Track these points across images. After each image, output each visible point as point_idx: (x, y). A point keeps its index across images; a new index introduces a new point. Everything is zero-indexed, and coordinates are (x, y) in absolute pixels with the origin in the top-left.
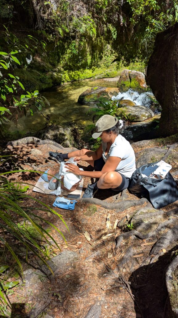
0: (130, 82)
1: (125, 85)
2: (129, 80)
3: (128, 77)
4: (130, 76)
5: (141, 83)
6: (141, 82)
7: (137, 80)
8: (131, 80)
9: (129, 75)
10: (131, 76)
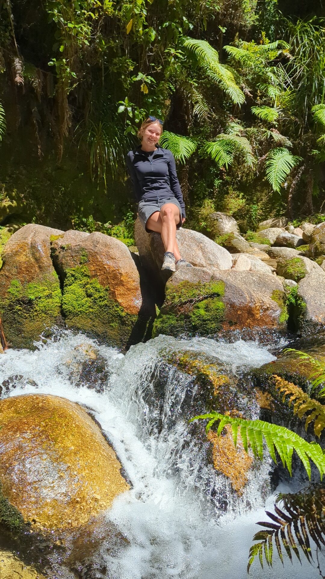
0: (62, 287)
1: (30, 302)
2: (53, 274)
3: (47, 261)
4: (54, 258)
5: (120, 290)
6: (121, 283)
7: (95, 276)
8: (62, 276)
9: (53, 250)
10: (61, 254)
